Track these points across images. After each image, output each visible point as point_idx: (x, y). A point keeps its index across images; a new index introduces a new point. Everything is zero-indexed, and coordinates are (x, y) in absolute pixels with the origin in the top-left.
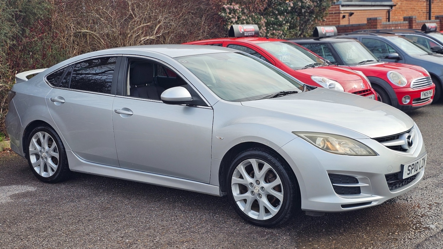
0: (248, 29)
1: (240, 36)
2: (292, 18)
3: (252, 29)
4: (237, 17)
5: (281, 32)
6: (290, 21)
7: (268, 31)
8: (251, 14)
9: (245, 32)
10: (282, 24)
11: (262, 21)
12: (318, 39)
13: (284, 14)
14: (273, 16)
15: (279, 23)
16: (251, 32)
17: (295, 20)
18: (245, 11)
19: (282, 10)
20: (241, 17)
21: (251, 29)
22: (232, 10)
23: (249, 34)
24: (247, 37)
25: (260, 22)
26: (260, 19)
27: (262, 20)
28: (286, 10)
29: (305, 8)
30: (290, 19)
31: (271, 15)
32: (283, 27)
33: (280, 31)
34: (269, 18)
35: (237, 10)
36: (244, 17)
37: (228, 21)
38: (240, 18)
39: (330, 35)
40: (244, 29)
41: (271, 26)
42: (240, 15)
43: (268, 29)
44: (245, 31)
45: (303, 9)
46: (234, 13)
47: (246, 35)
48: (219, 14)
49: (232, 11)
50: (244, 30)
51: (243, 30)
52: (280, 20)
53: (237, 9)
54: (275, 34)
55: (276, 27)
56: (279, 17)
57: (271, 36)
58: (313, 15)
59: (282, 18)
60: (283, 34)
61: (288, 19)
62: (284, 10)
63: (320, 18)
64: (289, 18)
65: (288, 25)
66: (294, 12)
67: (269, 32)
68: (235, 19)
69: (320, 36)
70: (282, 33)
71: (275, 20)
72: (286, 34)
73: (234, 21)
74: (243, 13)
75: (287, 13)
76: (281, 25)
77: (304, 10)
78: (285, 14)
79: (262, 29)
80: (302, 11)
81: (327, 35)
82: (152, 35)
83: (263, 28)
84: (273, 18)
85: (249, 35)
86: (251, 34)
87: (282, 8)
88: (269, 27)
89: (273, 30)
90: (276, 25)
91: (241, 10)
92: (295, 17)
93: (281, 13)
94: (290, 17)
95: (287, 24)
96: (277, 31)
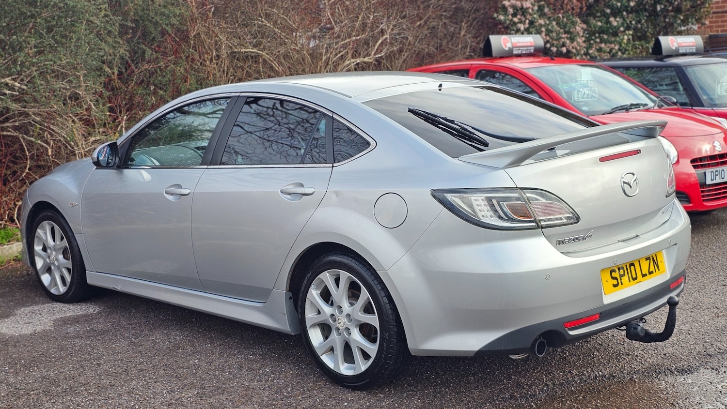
0: (522, 42)
1: (505, 56)
2: (639, 22)
3: (530, 42)
4: (529, 21)
5: (615, 45)
6: (634, 26)
7: (591, 44)
8: (557, 15)
9: (514, 49)
10: (619, 31)
11: (577, 27)
12: (661, 60)
13: (622, 14)
14: (601, 19)
15: (611, 31)
16: (526, 48)
17: (645, 24)
18: (546, 10)
19: (619, 7)
20: (536, 21)
21: (527, 42)
22: (518, 9)
23: (522, 52)
24: (519, 56)
25: (574, 30)
26: (574, 24)
27: (579, 26)
28: (626, 7)
29: (662, 4)
30: (634, 22)
31: (599, 17)
32: (619, 37)
33: (613, 45)
34: (592, 21)
35: (528, 8)
36: (542, 22)
37: (512, 28)
38: (534, 23)
39: (688, 51)
40: (512, 43)
41: (597, 35)
42: (534, 18)
43: (592, 42)
44: (514, 46)
45: (659, 4)
46: (523, 14)
47: (517, 52)
48: (495, 18)
49: (520, 11)
50: (512, 45)
51: (509, 45)
52: (613, 26)
53: (528, 6)
54: (604, 49)
55: (605, 37)
56: (612, 19)
57: (596, 53)
58: (679, 16)
59: (617, 22)
60: (619, 50)
61: (628, 22)
62: (623, 7)
63: (694, 20)
64: (631, 22)
65: (630, 34)
66: (641, 10)
67: (592, 47)
68: (524, 24)
69: (664, 53)
70: (617, 47)
71: (605, 26)
72: (626, 50)
73: (522, 28)
74: (542, 15)
75: (628, 13)
76: (615, 34)
77: (660, 7)
78: (625, 13)
79: (577, 42)
80: (656, 8)
81: (681, 51)
82: (368, 55)
83: (579, 40)
84: (602, 22)
85: (524, 54)
86: (527, 52)
87: (619, 4)
88: (593, 38)
89: (601, 42)
90: (606, 34)
91: (536, 8)
92: (644, 19)
93: (616, 13)
94: (634, 19)
95: (627, 32)
96: (608, 45)
